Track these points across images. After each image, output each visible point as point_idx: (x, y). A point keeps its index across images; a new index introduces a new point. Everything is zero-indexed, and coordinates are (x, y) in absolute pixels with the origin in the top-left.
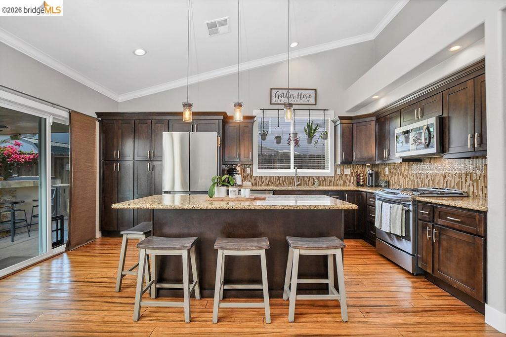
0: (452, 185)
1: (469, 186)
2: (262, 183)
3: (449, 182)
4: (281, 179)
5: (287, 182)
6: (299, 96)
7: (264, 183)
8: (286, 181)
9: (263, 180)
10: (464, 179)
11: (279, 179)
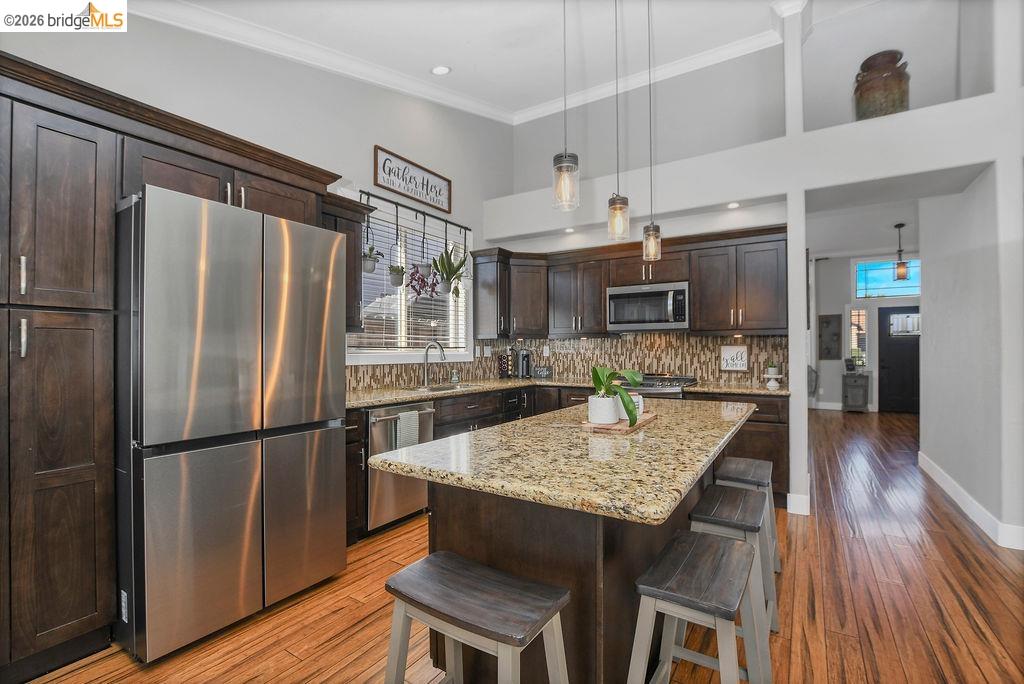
0: (672, 368)
1: (696, 370)
2: (358, 382)
3: (667, 365)
4: (394, 372)
5: (405, 378)
6: (425, 185)
7: (361, 384)
8: (404, 375)
9: (360, 374)
10: (688, 362)
11: (390, 373)
